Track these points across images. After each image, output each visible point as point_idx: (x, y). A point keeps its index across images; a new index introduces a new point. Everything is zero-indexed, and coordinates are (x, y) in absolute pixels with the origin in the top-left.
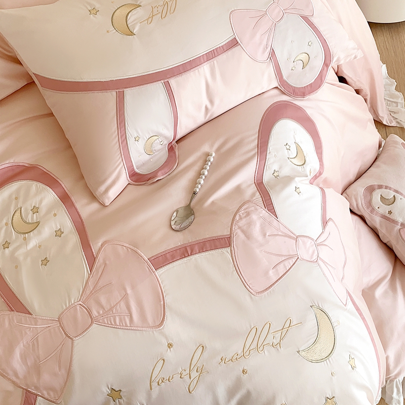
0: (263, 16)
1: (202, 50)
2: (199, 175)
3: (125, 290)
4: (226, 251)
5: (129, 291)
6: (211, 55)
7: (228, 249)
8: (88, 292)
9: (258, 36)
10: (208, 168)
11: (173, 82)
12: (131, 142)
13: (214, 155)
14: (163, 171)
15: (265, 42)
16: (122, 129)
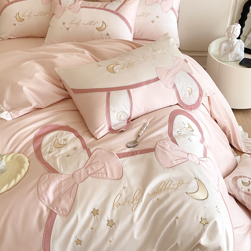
0: (170, 70)
1: (144, 80)
2: (141, 129)
3: (105, 164)
4: (153, 153)
5: (106, 164)
6: (148, 82)
7: (154, 152)
8: (87, 165)
9: (168, 78)
10: (146, 128)
11: (131, 90)
12: (111, 112)
13: (148, 123)
14: (125, 128)
15: (171, 80)
16: (108, 106)
